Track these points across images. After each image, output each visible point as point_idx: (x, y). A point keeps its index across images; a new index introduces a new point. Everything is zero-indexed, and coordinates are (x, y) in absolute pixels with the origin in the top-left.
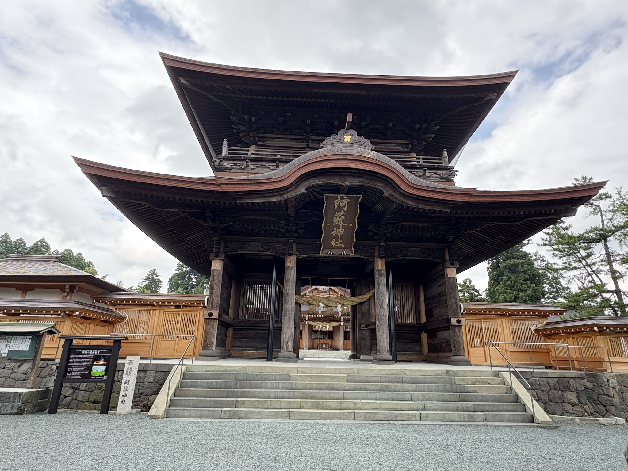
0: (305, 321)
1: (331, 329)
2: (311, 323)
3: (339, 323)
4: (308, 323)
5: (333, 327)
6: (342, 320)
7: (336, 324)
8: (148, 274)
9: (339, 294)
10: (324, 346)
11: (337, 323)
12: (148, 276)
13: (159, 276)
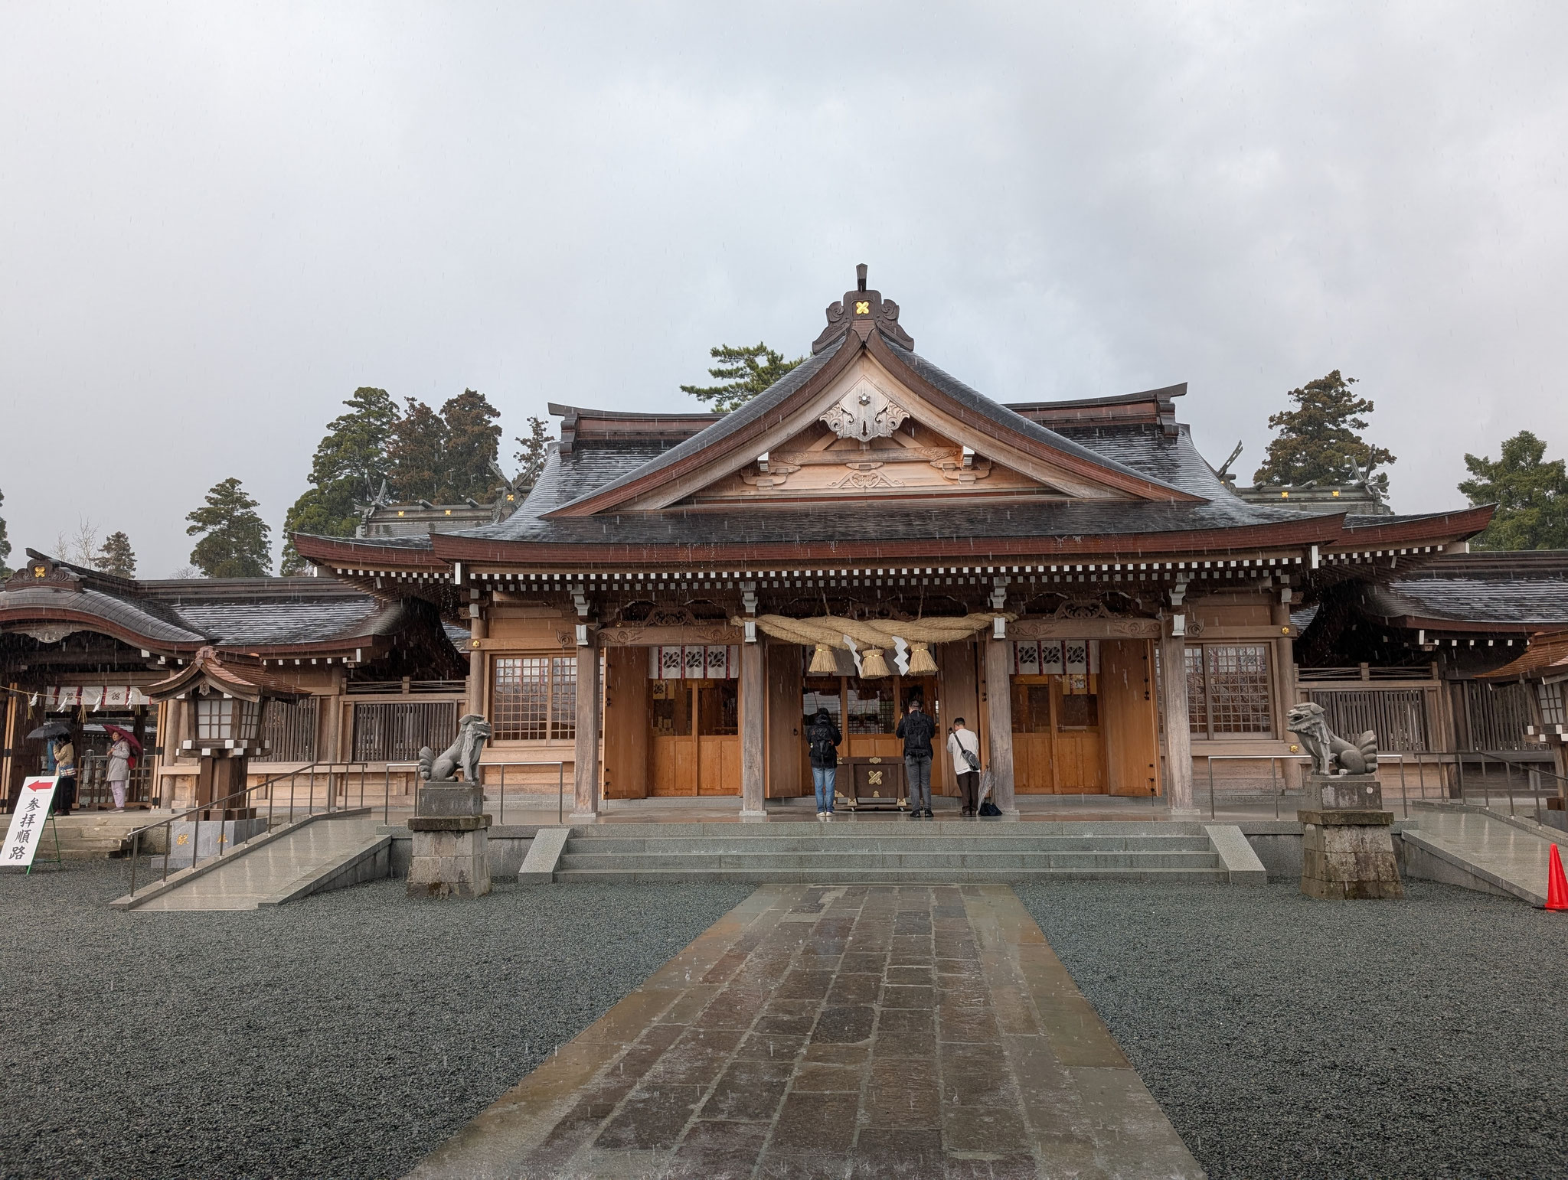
0: (736, 621)
1: (924, 663)
2: (787, 629)
3: (971, 623)
4: (759, 632)
5: (937, 650)
6: (998, 603)
7: (952, 629)
8: (209, 499)
9: (967, 451)
10: (875, 778)
11: (961, 622)
12: (208, 505)
13: (254, 503)
